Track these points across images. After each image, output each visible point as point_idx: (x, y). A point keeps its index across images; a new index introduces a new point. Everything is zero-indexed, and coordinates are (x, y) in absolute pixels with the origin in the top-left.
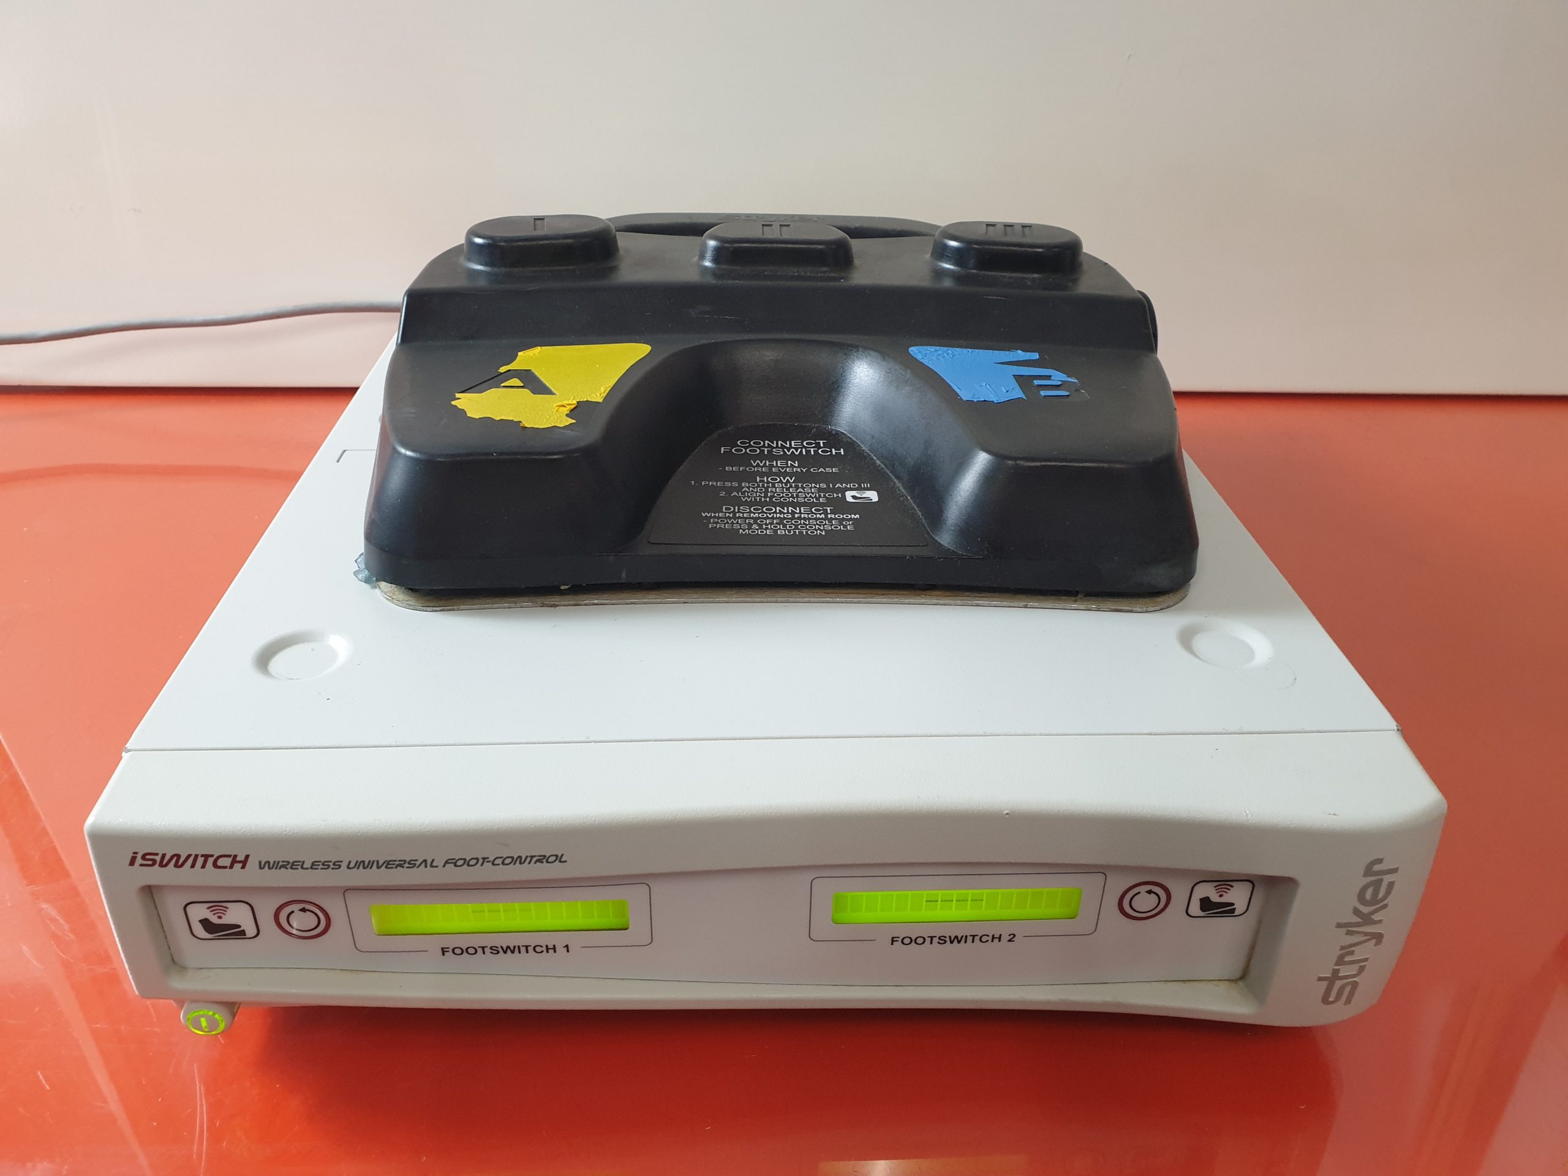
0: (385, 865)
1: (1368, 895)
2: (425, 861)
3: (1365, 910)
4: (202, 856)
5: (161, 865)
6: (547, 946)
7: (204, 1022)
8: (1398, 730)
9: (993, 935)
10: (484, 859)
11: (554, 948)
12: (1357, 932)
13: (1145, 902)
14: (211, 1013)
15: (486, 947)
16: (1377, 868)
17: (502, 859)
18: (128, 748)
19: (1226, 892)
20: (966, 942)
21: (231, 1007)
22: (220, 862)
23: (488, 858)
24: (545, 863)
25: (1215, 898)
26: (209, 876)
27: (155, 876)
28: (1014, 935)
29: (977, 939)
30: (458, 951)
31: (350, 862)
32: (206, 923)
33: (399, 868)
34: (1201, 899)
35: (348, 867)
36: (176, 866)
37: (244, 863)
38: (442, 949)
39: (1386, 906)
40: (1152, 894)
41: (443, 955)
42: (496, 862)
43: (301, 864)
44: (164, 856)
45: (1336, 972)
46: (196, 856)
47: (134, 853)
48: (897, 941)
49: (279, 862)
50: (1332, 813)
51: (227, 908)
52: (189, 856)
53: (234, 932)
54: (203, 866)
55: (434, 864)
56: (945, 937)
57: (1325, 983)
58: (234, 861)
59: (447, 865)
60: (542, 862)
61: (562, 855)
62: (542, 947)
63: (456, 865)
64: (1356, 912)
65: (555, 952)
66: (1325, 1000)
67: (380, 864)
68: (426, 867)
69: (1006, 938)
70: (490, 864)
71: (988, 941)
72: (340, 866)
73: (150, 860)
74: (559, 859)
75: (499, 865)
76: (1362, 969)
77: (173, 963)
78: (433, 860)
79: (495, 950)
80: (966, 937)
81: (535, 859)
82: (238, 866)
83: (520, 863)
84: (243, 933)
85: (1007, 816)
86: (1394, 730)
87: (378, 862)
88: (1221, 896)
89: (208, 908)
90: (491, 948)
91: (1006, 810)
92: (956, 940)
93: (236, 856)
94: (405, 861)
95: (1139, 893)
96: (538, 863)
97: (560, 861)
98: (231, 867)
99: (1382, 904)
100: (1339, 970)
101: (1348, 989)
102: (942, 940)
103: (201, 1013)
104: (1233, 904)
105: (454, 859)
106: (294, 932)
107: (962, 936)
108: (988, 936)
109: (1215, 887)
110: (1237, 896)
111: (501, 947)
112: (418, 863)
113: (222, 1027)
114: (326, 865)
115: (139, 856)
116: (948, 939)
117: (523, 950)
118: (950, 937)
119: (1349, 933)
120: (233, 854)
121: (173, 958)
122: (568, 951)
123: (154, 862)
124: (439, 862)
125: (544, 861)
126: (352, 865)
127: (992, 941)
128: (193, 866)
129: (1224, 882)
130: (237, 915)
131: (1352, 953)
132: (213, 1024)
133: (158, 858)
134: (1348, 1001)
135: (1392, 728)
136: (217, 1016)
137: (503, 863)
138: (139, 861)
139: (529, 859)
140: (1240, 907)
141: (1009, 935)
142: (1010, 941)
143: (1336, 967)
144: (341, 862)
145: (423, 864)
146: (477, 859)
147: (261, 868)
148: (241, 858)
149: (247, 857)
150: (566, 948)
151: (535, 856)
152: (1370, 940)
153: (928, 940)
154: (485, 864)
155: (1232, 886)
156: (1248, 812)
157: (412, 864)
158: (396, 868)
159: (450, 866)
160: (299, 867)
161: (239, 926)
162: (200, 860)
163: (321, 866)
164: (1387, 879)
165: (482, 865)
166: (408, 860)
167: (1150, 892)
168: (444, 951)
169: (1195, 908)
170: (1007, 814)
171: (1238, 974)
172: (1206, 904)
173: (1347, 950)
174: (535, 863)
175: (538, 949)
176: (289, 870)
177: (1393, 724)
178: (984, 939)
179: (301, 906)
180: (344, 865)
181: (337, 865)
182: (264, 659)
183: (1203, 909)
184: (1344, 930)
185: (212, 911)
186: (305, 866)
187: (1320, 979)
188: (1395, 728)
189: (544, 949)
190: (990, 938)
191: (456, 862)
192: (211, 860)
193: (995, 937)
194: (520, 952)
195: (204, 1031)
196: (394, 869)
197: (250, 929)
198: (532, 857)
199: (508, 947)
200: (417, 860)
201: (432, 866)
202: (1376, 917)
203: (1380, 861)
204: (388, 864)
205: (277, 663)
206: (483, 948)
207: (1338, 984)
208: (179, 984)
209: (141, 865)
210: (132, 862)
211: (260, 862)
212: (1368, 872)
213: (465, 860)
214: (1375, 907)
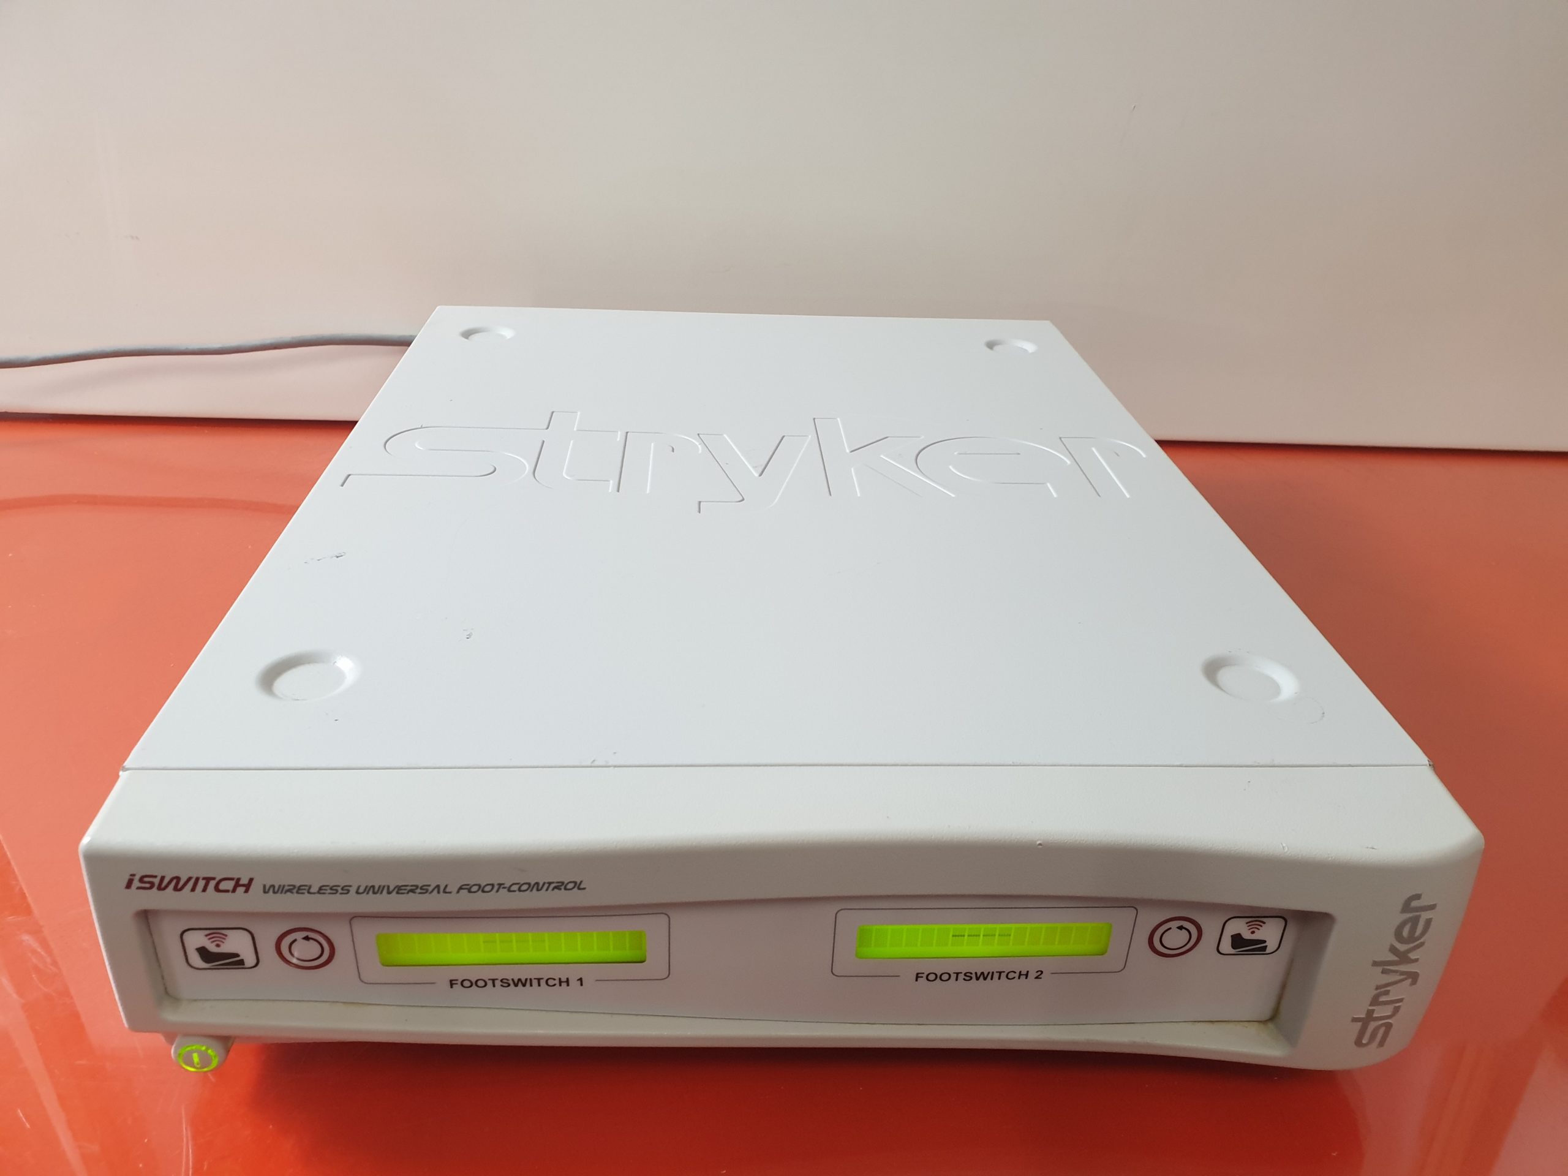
0: (396, 889)
1: (1405, 932)
2: (438, 887)
3: (1402, 947)
4: (204, 879)
5: (160, 888)
6: (560, 979)
7: (196, 1058)
8: (1430, 765)
9: (1020, 972)
10: (500, 885)
11: (567, 981)
12: (1395, 972)
13: (1175, 938)
14: (204, 1048)
15: (497, 979)
16: (1414, 904)
17: (519, 885)
18: (126, 767)
19: (1258, 929)
20: (992, 979)
21: (225, 1041)
22: (222, 886)
23: (503, 884)
24: (563, 890)
25: (1247, 935)
26: (210, 901)
27: (153, 899)
28: (1042, 972)
29: (1003, 975)
30: (467, 984)
31: (359, 888)
32: (203, 952)
33: (411, 894)
34: (1232, 936)
35: (357, 893)
36: (176, 889)
37: (248, 887)
38: (451, 981)
39: (1422, 944)
40: (1183, 930)
41: (452, 987)
42: (513, 888)
43: (307, 888)
44: (163, 878)
45: (1370, 1013)
46: (197, 879)
47: (131, 875)
48: (922, 977)
49: (284, 886)
50: (1370, 846)
51: (226, 936)
52: (190, 879)
53: (233, 961)
54: (204, 890)
55: (447, 890)
56: (971, 973)
57: (1360, 1024)
58: (238, 884)
59: (462, 891)
60: (560, 889)
61: (581, 882)
62: (554, 979)
63: (470, 891)
64: (1393, 950)
65: (568, 985)
66: (1358, 1043)
67: (391, 890)
68: (439, 892)
69: (1032, 975)
70: (506, 890)
71: (1014, 978)
72: (348, 891)
73: (148, 882)
74: (578, 885)
75: (514, 891)
76: (1396, 1010)
77: (167, 994)
78: (446, 886)
79: (505, 983)
80: (993, 973)
81: (552, 886)
82: (241, 890)
83: (538, 890)
84: (242, 962)
85: (1040, 847)
86: (1426, 765)
87: (388, 887)
88: (1253, 932)
89: (206, 936)
90: (502, 981)
91: (1038, 840)
92: (982, 976)
93: (239, 880)
94: (417, 887)
95: (1170, 928)
96: (555, 890)
97: (579, 889)
98: (234, 891)
99: (1420, 941)
100: (1373, 1011)
101: (1382, 1030)
102: (968, 976)
103: (194, 1047)
104: (1265, 942)
105: (468, 885)
106: (294, 961)
107: (989, 973)
108: (1015, 972)
109: (1247, 923)
110: (1269, 933)
111: (513, 980)
112: (430, 889)
113: (215, 1063)
114: (334, 890)
115: (137, 878)
116: (974, 976)
117: (535, 982)
118: (976, 973)
119: (1384, 972)
120: (236, 876)
121: (166, 989)
122: (582, 985)
123: (152, 885)
124: (453, 888)
125: (563, 887)
126: (361, 890)
127: (1019, 978)
128: (193, 890)
129: (1257, 917)
130: (236, 943)
131: (1387, 993)
132: (205, 1060)
133: (156, 881)
134: (1381, 1044)
135: (1424, 763)
136: (210, 1052)
137: (520, 890)
138: (136, 883)
139: (546, 886)
140: (1271, 945)
141: (1037, 972)
142: (1037, 978)
143: (1371, 1008)
144: (350, 886)
145: (436, 890)
146: (493, 885)
147: (265, 892)
148: (244, 881)
149: (251, 880)
150: (579, 982)
151: (553, 883)
152: (1406, 979)
153: (953, 977)
154: (501, 890)
155: (1264, 923)
156: (1284, 845)
157: (424, 889)
158: (408, 893)
159: (464, 892)
160: (306, 892)
161: (237, 955)
162: (202, 883)
163: (329, 891)
164: (1425, 916)
165: (497, 891)
166: (420, 885)
167: (1181, 928)
168: (452, 983)
169: (1226, 946)
170: (1040, 844)
171: (1267, 1014)
172: (1238, 941)
173: (1382, 990)
174: (553, 889)
175: (551, 982)
176: (296, 895)
177: (1425, 760)
178: (1011, 976)
179: (305, 934)
180: (353, 890)
181: (346, 890)
182: (270, 677)
183: (1234, 946)
184: (1380, 969)
185: (210, 939)
186: (312, 890)
187: (1355, 1020)
188: (1427, 763)
189: (557, 982)
190: (1017, 975)
191: (471, 888)
192: (212, 884)
193: (1022, 973)
194: (531, 985)
195: (197, 1068)
196: (405, 895)
197: (249, 959)
198: (550, 883)
199: (519, 980)
200: (429, 886)
201: (445, 892)
202: (1412, 956)
203: (1418, 897)
204: (399, 889)
205: (283, 683)
206: (493, 980)
207: (1373, 1025)
208: (172, 1016)
209: (138, 888)
210: (129, 885)
211: (264, 886)
212: (1406, 907)
213: (479, 886)
214: (1412, 945)
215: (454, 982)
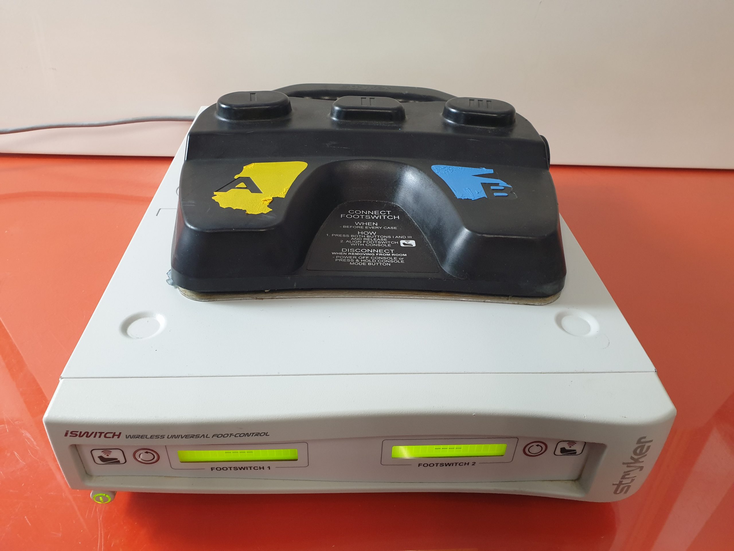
0: (185, 436)
1: (638, 451)
2: (204, 435)
3: (636, 457)
4: (99, 433)
5: (80, 436)
7: (101, 498)
9: (465, 463)
10: (231, 434)
12: (633, 466)
13: (535, 449)
14: (104, 495)
15: (232, 467)
16: (643, 440)
17: (239, 434)
18: (62, 377)
19: (573, 446)
20: (453, 465)
21: (114, 493)
22: (108, 435)
23: (233, 434)
24: (259, 436)
25: (567, 448)
26: (103, 442)
27: (77, 440)
28: (475, 463)
29: (458, 464)
30: (219, 469)
31: (168, 436)
32: (101, 458)
33: (191, 438)
34: (561, 448)
35: (168, 438)
36: (87, 436)
37: (119, 436)
39: (646, 455)
40: (539, 446)
42: (236, 436)
43: (145, 436)
44: (81, 432)
45: (621, 483)
46: (96, 433)
47: (67, 431)
48: (421, 465)
49: (135, 435)
50: (624, 416)
51: (111, 452)
52: (93, 433)
53: (115, 461)
54: (100, 437)
55: (208, 436)
56: (443, 464)
57: (616, 486)
58: (114, 435)
59: (214, 437)
60: (258, 436)
61: (267, 433)
63: (218, 437)
64: (632, 458)
65: (263, 469)
66: (615, 492)
67: (183, 436)
68: (204, 437)
69: (470, 464)
70: (234, 436)
71: (463, 465)
72: (164, 437)
73: (74, 434)
74: (266, 434)
75: (238, 437)
76: (632, 480)
77: (87, 474)
78: (207, 435)
79: (236, 469)
80: (453, 463)
81: (254, 434)
82: (116, 437)
83: (248, 436)
84: (119, 462)
85: (474, 416)
87: (181, 435)
88: (570, 447)
89: (102, 452)
90: (234, 468)
91: (474, 413)
92: (448, 465)
93: (115, 433)
94: (194, 435)
95: (533, 446)
96: (256, 436)
97: (266, 435)
98: (113, 437)
99: (644, 454)
100: (622, 481)
101: (626, 488)
103: (100, 495)
104: (576, 450)
105: (217, 434)
106: (142, 461)
107: (451, 463)
108: (463, 463)
109: (568, 443)
110: (578, 448)
111: (239, 467)
112: (200, 436)
113: (110, 500)
114: (157, 437)
115: (69, 432)
117: (249, 468)
118: (445, 464)
119: (628, 466)
120: (114, 432)
121: (86, 472)
122: (269, 469)
123: (77, 435)
124: (210, 435)
125: (259, 435)
126: (169, 437)
127: (465, 465)
128: (95, 437)
129: (572, 443)
130: (115, 454)
131: (629, 474)
132: (105, 499)
133: (78, 433)
134: (626, 492)
135: (653, 371)
136: (107, 496)
137: (240, 436)
138: (69, 434)
139: (252, 434)
140: (579, 451)
141: (473, 463)
142: (473, 465)
143: (621, 480)
144: (164, 435)
145: (203, 436)
146: (228, 435)
147: (127, 438)
148: (117, 433)
149: (120, 433)
151: (255, 433)
153: (435, 465)
154: (231, 436)
155: (575, 443)
156: (585, 415)
157: (197, 436)
158: (190, 438)
159: (215, 437)
160: (145, 438)
161: (117, 459)
162: (98, 435)
163: (155, 437)
164: (647, 445)
165: (230, 437)
167: (538, 445)
168: (212, 469)
169: (558, 452)
170: (474, 415)
171: (575, 477)
172: (563, 450)
173: (627, 473)
174: (255, 436)
175: (256, 468)
176: (140, 438)
177: (653, 368)
178: (461, 464)
179: (146, 451)
180: (166, 437)
181: (163, 437)
182: (125, 327)
183: (561, 452)
184: (626, 466)
185: (104, 453)
186: (147, 437)
187: (613, 484)
188: (654, 370)
189: (259, 468)
190: (464, 464)
191: (218, 435)
192: (103, 435)
194: (247, 469)
195: (101, 502)
196: (189, 439)
197: (122, 460)
198: (253, 433)
199: (242, 467)
200: (200, 435)
201: (207, 437)
202: (640, 460)
203: (645, 438)
204: (186, 437)
205: (131, 329)
206: (230, 468)
207: (622, 486)
208: (89, 484)
209: (70, 436)
210: (66, 435)
211: (126, 436)
212: (639, 441)
213: (222, 435)
214: (640, 456)
215: (213, 468)
